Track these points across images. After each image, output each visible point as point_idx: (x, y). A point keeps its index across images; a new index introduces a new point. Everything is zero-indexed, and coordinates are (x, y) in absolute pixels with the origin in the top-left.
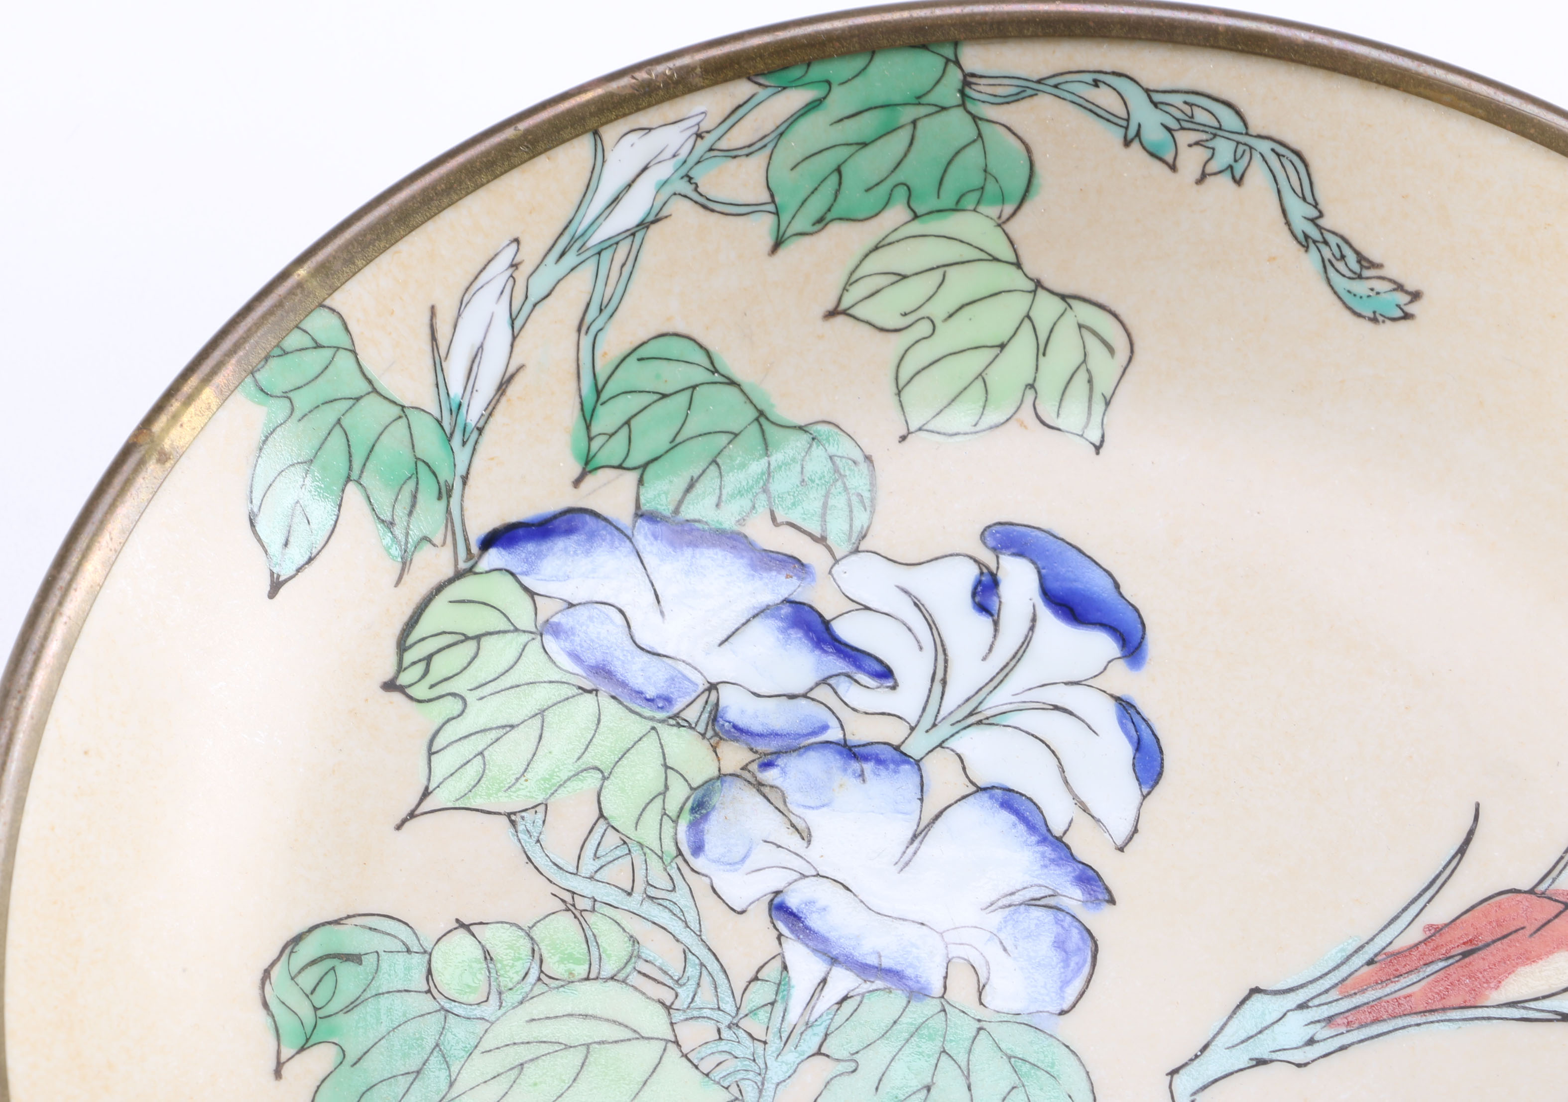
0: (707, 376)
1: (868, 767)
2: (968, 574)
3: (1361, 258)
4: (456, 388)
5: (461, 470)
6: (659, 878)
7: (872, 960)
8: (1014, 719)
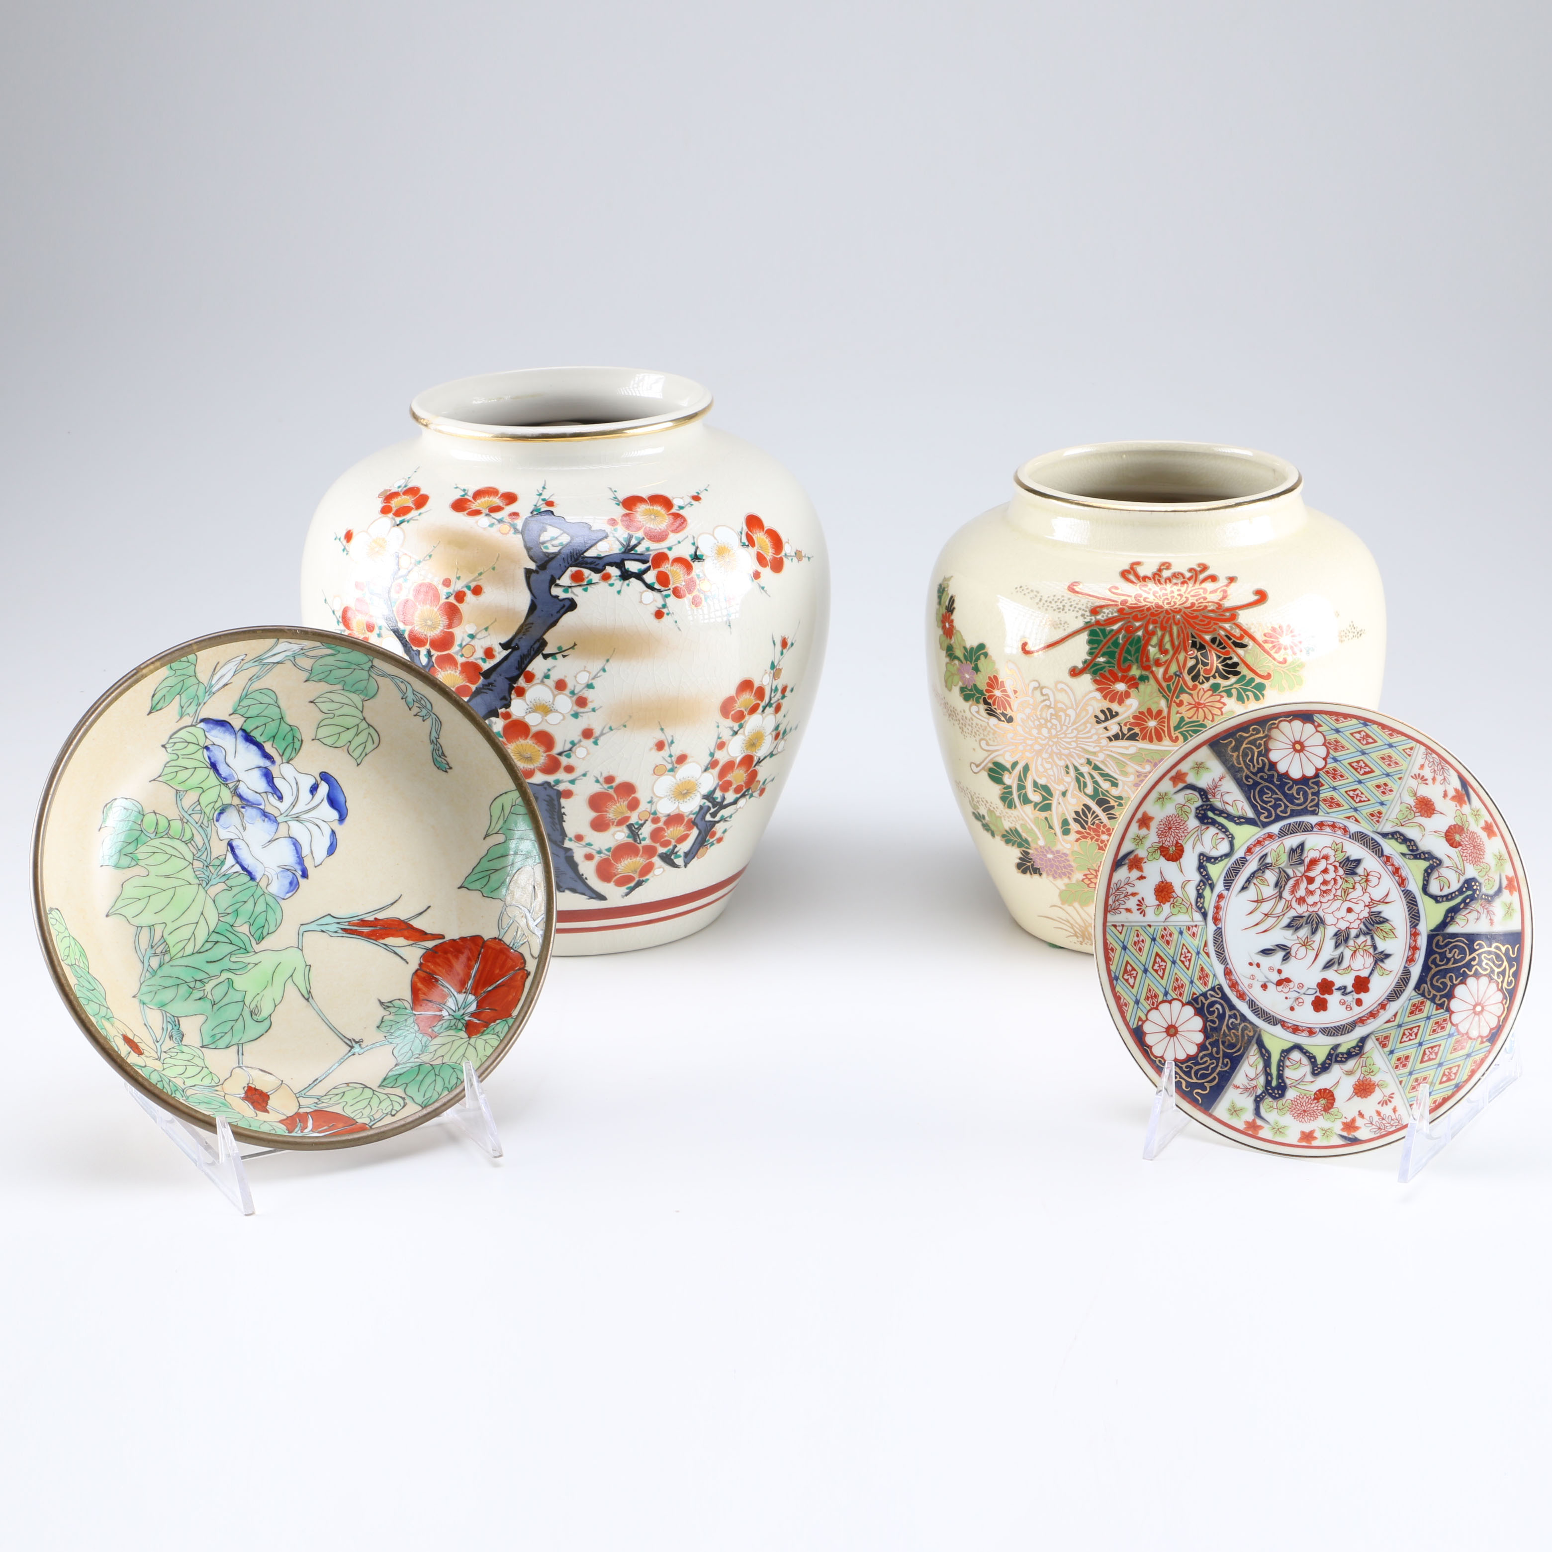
0: (274, 703)
1: (266, 819)
2: (312, 781)
3: (443, 752)
4: (213, 682)
5: (205, 701)
6: (205, 822)
7: (246, 867)
8: (306, 823)
